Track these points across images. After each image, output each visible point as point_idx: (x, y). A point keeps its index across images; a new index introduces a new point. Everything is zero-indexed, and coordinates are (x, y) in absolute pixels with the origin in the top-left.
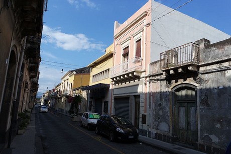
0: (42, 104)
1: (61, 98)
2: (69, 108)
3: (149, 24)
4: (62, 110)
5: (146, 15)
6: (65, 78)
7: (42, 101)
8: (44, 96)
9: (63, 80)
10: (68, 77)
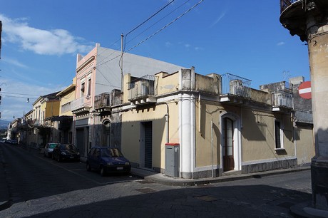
0: (8, 138)
1: (33, 129)
2: (41, 141)
3: (94, 68)
4: (35, 144)
5: (94, 59)
6: (37, 105)
7: (9, 133)
8: (11, 127)
9: (35, 106)
10: (39, 104)
